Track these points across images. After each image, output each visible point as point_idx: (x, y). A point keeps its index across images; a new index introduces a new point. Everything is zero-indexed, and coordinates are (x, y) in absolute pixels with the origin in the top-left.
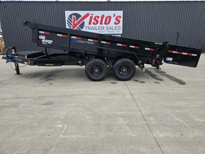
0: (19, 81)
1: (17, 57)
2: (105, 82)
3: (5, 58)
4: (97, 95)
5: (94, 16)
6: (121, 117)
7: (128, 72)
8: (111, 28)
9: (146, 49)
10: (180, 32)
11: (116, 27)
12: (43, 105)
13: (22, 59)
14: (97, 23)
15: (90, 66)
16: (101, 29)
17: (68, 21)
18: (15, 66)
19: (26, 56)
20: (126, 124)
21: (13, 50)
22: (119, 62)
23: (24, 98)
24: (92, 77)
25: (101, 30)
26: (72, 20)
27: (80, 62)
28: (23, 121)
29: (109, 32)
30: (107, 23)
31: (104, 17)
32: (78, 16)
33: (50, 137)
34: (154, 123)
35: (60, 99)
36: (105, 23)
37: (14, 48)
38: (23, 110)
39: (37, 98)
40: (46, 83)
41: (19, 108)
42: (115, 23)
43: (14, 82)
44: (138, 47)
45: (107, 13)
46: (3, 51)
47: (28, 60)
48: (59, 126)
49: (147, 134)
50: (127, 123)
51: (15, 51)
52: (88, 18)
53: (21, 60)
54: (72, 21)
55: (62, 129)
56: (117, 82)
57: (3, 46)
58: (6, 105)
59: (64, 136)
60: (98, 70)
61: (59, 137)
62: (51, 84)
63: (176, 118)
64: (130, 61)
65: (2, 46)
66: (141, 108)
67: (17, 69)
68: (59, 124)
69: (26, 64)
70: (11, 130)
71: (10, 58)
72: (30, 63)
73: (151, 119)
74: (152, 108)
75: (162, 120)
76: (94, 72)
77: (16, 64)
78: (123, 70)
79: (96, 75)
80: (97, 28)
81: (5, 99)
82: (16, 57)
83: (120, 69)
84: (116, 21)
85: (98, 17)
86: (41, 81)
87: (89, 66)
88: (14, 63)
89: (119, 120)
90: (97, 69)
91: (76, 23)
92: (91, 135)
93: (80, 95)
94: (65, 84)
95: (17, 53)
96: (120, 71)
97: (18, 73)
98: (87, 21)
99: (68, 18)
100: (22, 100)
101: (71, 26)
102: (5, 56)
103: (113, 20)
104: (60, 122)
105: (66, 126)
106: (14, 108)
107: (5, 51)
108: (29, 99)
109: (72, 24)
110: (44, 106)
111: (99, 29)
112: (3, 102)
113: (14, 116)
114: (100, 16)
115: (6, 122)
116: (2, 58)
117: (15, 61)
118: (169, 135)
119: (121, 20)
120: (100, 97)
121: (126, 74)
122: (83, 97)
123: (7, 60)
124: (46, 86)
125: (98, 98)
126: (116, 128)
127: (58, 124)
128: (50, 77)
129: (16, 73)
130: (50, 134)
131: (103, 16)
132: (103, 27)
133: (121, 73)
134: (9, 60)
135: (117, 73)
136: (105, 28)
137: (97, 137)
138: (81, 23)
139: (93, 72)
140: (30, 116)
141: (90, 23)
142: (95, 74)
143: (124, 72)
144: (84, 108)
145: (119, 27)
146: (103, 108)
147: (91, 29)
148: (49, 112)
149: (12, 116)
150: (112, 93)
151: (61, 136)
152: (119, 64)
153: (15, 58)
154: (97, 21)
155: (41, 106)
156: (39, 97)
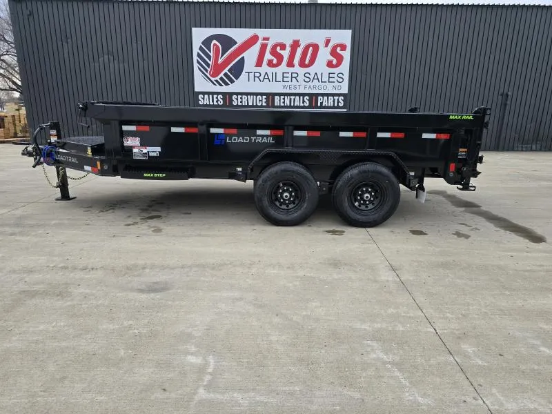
0: (69, 219)
1: (64, 151)
2: (309, 228)
3: (30, 154)
4: (291, 267)
5: (270, 44)
6: (374, 338)
7: (376, 202)
8: (316, 77)
9: (425, 136)
10: (509, 93)
11: (331, 75)
12: (141, 291)
13: (78, 158)
14: (278, 64)
15: (269, 183)
16: (289, 79)
17: (199, 55)
18: (58, 177)
19: (89, 150)
20: (393, 363)
21: (54, 132)
22: (353, 172)
23: (84, 269)
24: (272, 212)
25: (290, 83)
26: (211, 54)
27: (240, 169)
28: (85, 339)
29: (310, 87)
30: (307, 62)
31: (299, 46)
32: (227, 42)
33: (166, 395)
34: (480, 362)
35: (188, 276)
36: (302, 64)
37: (55, 126)
38: (83, 306)
39: (121, 271)
40: (145, 228)
41: (72, 300)
42: (330, 64)
43: (53, 222)
44: (401, 135)
45: (306, 36)
46: (22, 135)
47: (96, 160)
48: (192, 359)
49: (463, 398)
50: (397, 359)
51: (59, 135)
52: (255, 49)
53: (74, 160)
54: (210, 56)
55: (202, 370)
56: (344, 230)
57: (24, 121)
58: (36, 288)
59: (212, 396)
60: (290, 193)
61: (196, 398)
62: (158, 230)
63: (542, 349)
64: (384, 170)
65: (20, 122)
66: (429, 311)
67: (63, 185)
68: (192, 354)
69: (88, 171)
70: (51, 367)
71: (44, 154)
72: (99, 168)
73: (468, 348)
74: (463, 312)
75: (501, 355)
76: (277, 199)
77: (62, 169)
78: (361, 196)
79: (284, 207)
80: (280, 78)
81: (30, 271)
82: (61, 150)
83: (355, 194)
84: (331, 58)
85: (283, 47)
86: (130, 221)
87: (265, 181)
88: (53, 168)
89: (369, 349)
90: (287, 191)
91: (220, 61)
92: (292, 394)
93: (242, 265)
94: (198, 232)
95: (63, 140)
96: (353, 199)
97: (65, 196)
98: (251, 55)
99: (201, 48)
100: (79, 275)
101: (207, 71)
102: (30, 148)
103: (324, 55)
104: (193, 349)
105: (211, 360)
106: (58, 300)
107: (28, 135)
108: (100, 274)
109: (210, 63)
110: (144, 296)
111: (285, 79)
112: (27, 279)
113: (58, 324)
114: (288, 43)
115: (37, 342)
116: (23, 154)
117: (57, 163)
118: (536, 405)
119: (346, 55)
120: (301, 273)
121: (370, 206)
122: (254, 270)
123: (35, 159)
124: (145, 234)
125: (298, 277)
126: (364, 375)
127: (188, 353)
128: (153, 210)
129: (59, 195)
130: (166, 386)
131: (296, 44)
132: (296, 75)
133: (357, 204)
134: (42, 159)
135: (346, 204)
136: (301, 78)
137: (311, 402)
138: (234, 63)
139: (275, 200)
140: (106, 326)
141: (259, 64)
142: (281, 205)
143: (365, 201)
144: (260, 306)
145: (340, 75)
146: (316, 307)
147: (262, 78)
148: (160, 314)
149: (53, 325)
150: (335, 264)
151: (202, 393)
152: (352, 178)
153: (58, 153)
154: (280, 58)
155: (135, 294)
156: (128, 268)
